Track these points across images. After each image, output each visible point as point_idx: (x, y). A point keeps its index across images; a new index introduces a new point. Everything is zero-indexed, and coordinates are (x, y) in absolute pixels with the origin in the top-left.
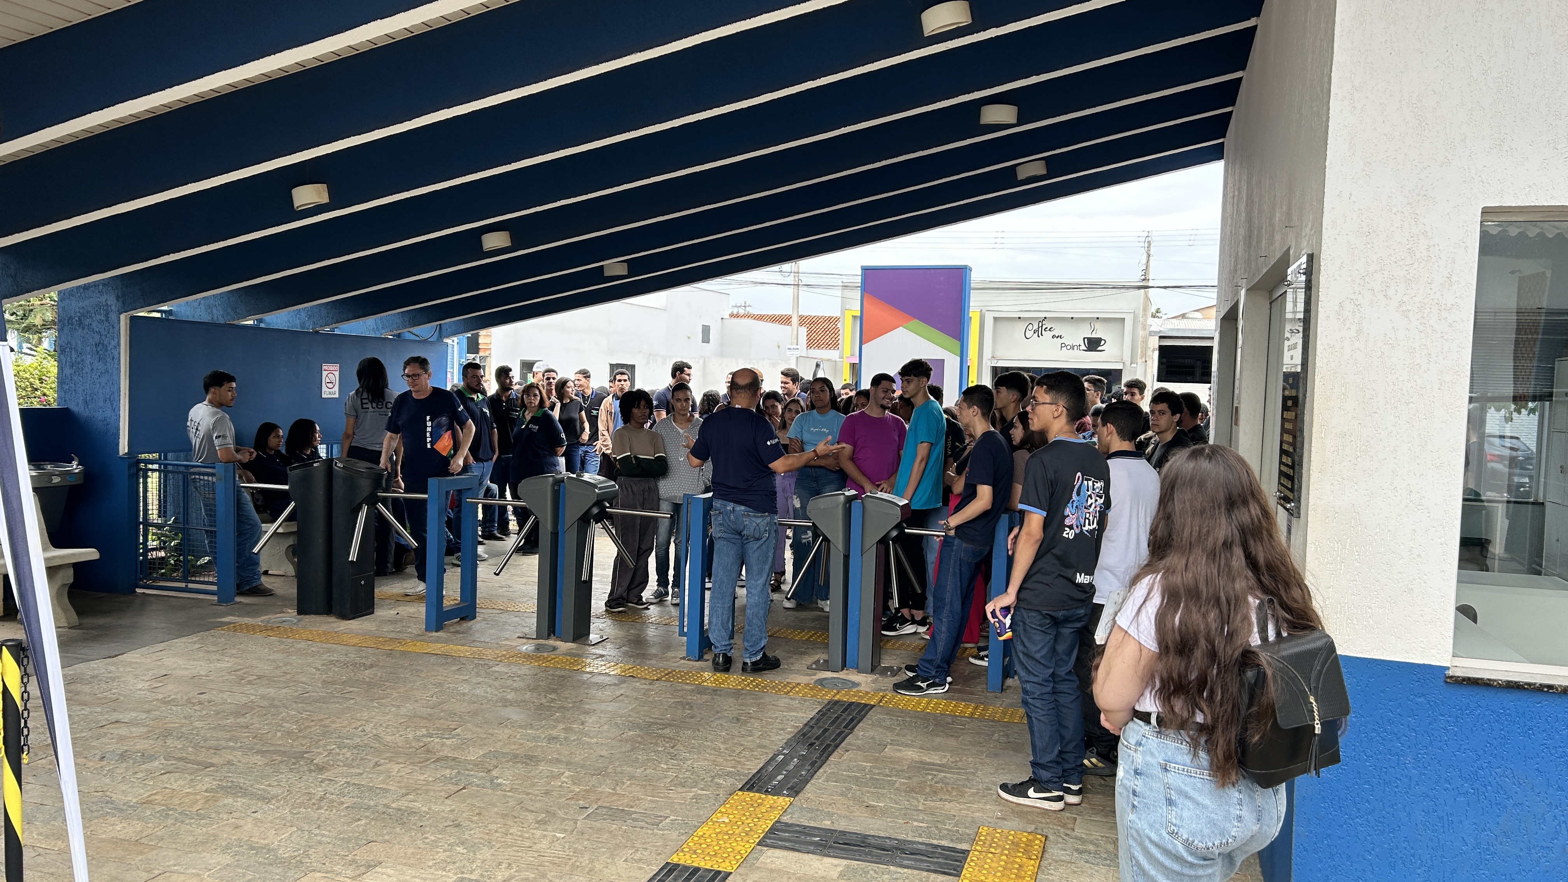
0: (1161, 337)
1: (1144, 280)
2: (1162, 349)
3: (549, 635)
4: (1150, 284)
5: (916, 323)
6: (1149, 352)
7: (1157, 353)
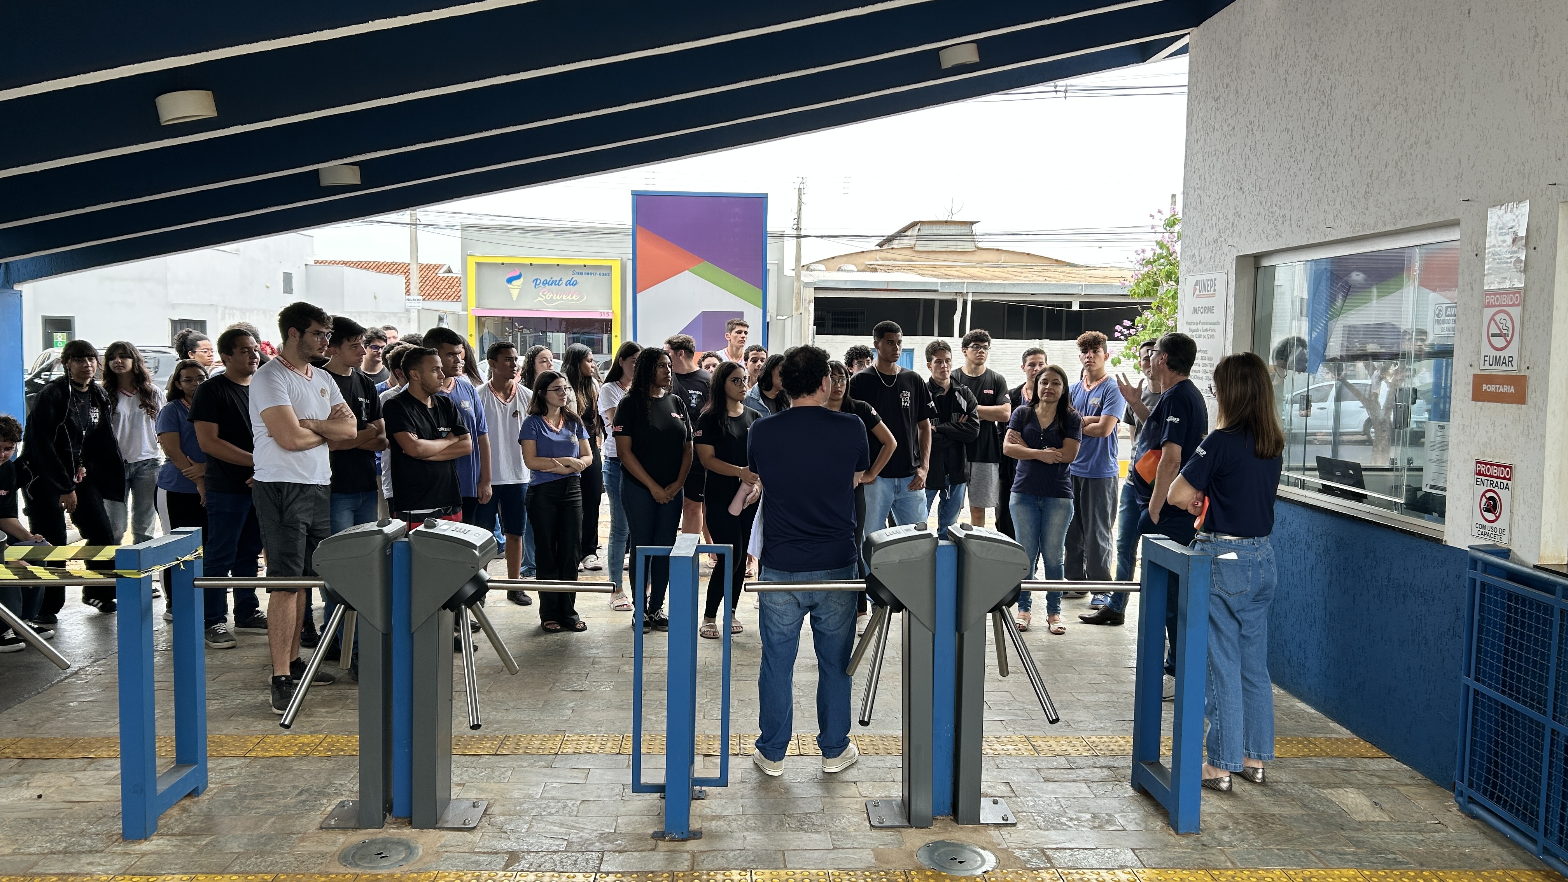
0: (815, 289)
1: (797, 229)
2: (817, 300)
3: (385, 817)
4: (803, 233)
5: (706, 266)
6: (804, 304)
7: (812, 305)
